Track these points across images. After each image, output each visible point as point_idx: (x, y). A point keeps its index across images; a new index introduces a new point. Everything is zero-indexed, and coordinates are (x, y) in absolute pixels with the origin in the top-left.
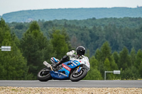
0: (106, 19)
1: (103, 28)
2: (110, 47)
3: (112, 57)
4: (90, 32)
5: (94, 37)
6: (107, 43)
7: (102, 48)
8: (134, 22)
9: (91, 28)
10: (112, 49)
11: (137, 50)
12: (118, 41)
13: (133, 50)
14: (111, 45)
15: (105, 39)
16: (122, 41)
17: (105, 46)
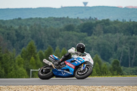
0: (31, 19)
1: (28, 28)
2: (35, 46)
3: (38, 55)
4: (16, 32)
5: (20, 36)
6: (33, 42)
7: (27, 47)
8: (58, 22)
9: (17, 27)
10: (38, 48)
11: (61, 49)
12: (43, 41)
13: (57, 48)
14: (37, 44)
15: (30, 39)
16: (47, 40)
17: (31, 45)
